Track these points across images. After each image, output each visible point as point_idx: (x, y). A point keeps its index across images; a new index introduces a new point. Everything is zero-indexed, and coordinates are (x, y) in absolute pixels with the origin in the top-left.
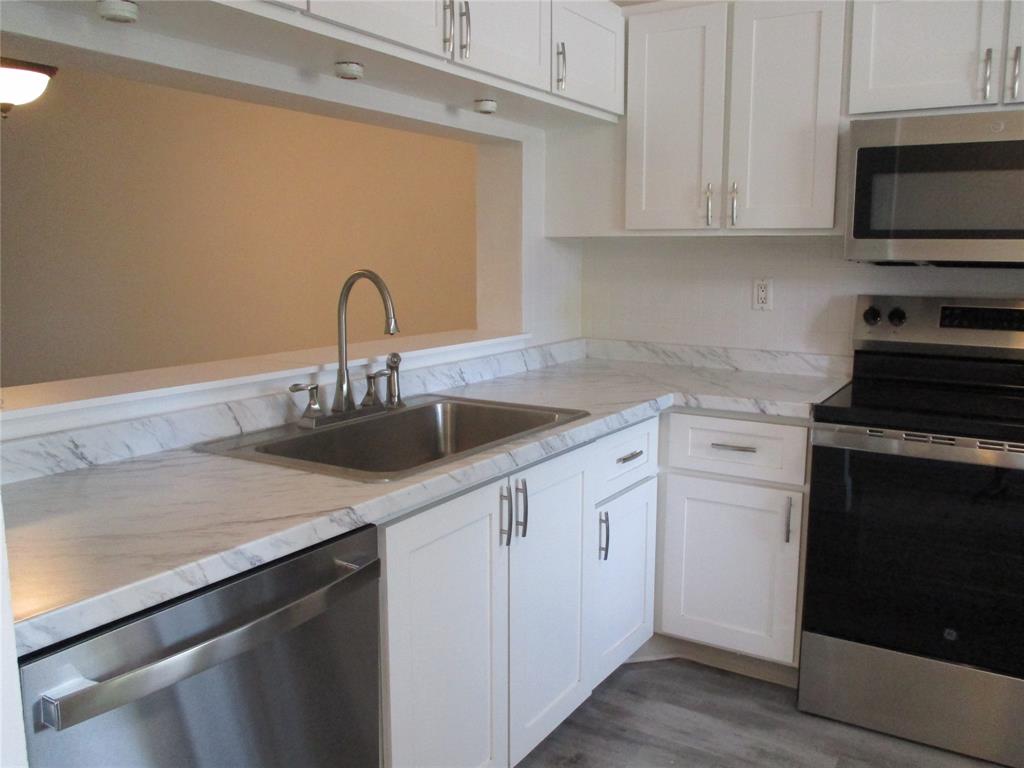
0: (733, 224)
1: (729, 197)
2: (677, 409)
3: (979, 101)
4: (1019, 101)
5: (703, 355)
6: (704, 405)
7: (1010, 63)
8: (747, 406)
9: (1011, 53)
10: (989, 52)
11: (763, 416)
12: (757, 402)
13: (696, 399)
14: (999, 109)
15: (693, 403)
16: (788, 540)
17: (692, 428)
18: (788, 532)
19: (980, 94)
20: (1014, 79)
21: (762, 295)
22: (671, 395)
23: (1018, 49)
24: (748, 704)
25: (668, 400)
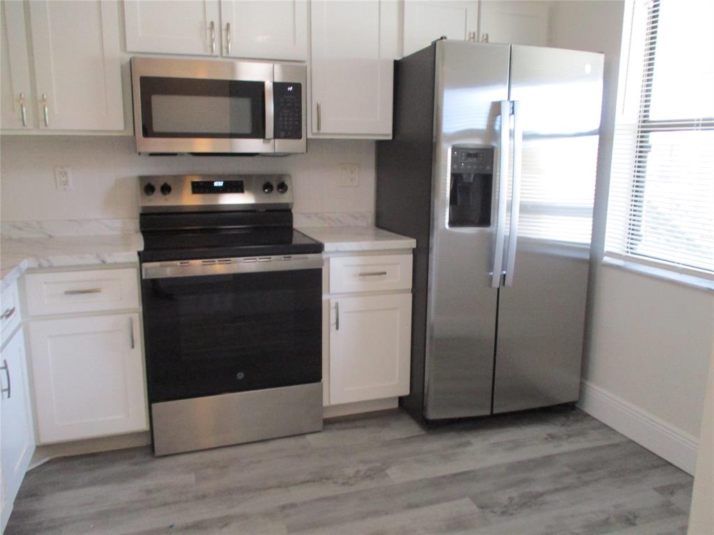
0: (46, 125)
1: (40, 106)
2: (30, 270)
3: (209, 53)
4: (232, 55)
5: (20, 229)
6: (55, 264)
7: (224, 33)
8: (91, 259)
9: (224, 27)
10: (212, 23)
11: (104, 265)
12: (98, 256)
13: (48, 260)
14: (219, 59)
15: (45, 263)
16: (133, 347)
17: (46, 283)
18: (133, 342)
19: (209, 49)
20: (228, 42)
21: (64, 179)
22: (26, 260)
23: (228, 25)
24: (121, 467)
25: (25, 264)
